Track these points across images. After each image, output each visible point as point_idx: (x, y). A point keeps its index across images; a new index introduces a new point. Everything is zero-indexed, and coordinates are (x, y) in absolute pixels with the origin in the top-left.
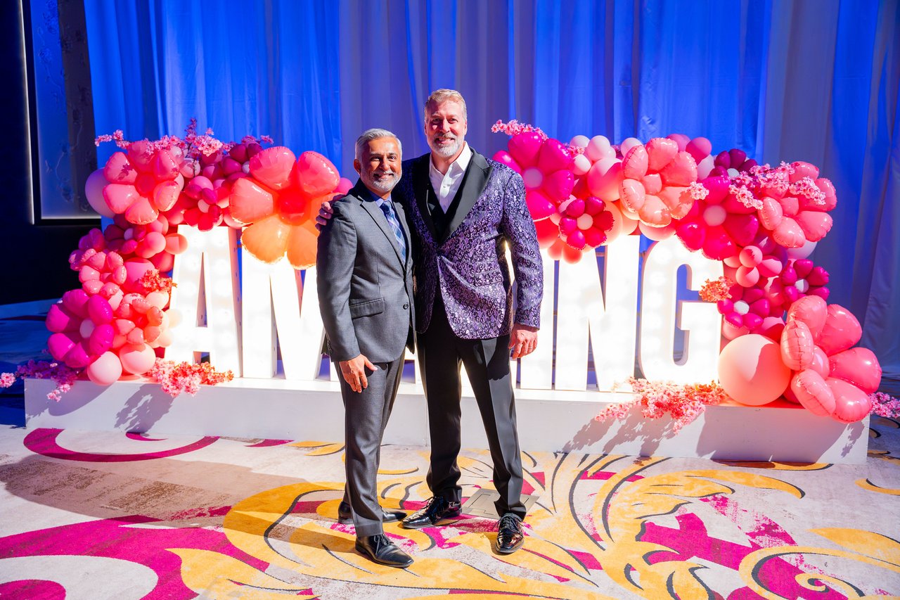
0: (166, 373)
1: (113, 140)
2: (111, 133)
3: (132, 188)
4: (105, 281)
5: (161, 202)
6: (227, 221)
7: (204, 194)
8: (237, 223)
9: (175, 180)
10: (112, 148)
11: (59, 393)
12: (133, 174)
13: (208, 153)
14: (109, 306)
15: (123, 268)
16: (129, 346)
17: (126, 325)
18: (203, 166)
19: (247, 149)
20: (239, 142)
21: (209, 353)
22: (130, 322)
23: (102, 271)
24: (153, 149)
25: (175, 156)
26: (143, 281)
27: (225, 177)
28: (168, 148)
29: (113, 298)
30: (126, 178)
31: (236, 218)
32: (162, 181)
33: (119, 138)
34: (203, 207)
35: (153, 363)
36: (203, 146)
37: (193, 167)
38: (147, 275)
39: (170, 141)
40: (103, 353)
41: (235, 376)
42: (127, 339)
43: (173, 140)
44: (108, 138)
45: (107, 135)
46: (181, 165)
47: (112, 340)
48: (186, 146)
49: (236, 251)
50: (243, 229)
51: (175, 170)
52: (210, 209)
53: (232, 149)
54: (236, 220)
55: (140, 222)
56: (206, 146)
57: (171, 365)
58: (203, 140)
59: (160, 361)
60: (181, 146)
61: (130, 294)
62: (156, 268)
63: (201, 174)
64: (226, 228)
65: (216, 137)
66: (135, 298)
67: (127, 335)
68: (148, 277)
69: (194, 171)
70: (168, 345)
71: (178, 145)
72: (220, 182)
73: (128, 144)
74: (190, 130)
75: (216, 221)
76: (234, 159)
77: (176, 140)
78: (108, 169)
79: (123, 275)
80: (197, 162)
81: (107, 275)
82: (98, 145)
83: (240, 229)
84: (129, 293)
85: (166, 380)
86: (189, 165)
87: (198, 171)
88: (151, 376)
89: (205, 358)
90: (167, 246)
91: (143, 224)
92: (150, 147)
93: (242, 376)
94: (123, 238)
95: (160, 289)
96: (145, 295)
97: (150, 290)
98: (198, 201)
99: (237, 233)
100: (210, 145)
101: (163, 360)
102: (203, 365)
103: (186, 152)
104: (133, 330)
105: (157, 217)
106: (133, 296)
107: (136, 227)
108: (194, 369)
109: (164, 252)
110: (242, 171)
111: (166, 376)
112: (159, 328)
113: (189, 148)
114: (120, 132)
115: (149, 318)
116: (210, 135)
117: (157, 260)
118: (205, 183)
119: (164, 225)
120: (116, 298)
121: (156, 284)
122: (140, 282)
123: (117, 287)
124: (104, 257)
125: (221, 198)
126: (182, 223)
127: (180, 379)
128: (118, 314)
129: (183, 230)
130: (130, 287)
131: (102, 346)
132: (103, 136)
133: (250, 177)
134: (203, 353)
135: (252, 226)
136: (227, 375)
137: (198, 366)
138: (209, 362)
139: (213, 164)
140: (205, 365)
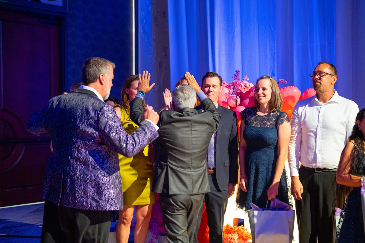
13: (245, 91)
18: (242, 100)
25: (225, 93)
36: (241, 86)
37: (236, 100)
43: (224, 84)
46: (228, 99)
48: (232, 87)
56: (243, 87)
58: (242, 83)
60: (229, 87)
63: (241, 104)
65: (249, 81)
69: (236, 103)
71: (227, 87)
74: (235, 77)
77: (226, 83)
80: (238, 97)
86: (233, 99)
87: (238, 103)
89: (241, 222)
100: (246, 86)
103: (232, 91)
108: (234, 229)
113: (234, 89)
116: (247, 80)
134: (240, 219)
137: (237, 227)
138: (244, 226)
139: (248, 98)
140: (241, 227)
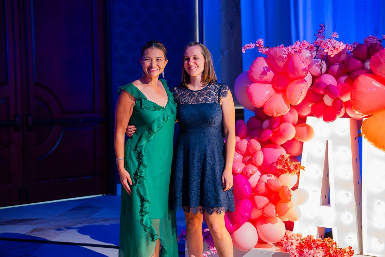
0: (294, 244)
1: (256, 46)
2: (254, 42)
3: (269, 86)
4: (246, 163)
5: (292, 98)
6: (349, 113)
7: (329, 90)
8: (358, 114)
9: (304, 79)
10: (255, 54)
11: (210, 254)
12: (270, 75)
13: (332, 54)
14: (249, 184)
15: (261, 152)
16: (264, 219)
17: (262, 201)
18: (328, 67)
19: (368, 48)
20: (362, 42)
21: (331, 229)
22: (265, 198)
23: (244, 155)
24: (287, 53)
25: (305, 57)
26: (277, 163)
27: (348, 74)
28: (299, 52)
29: (252, 176)
30: (265, 78)
31: (357, 110)
32: (293, 80)
33: (260, 45)
34: (328, 101)
35: (284, 235)
36: (328, 48)
37: (320, 66)
38: (280, 158)
39: (301, 45)
40: (243, 223)
41: (355, 252)
42: (263, 212)
43: (304, 45)
44: (252, 46)
45: (251, 43)
46: (310, 66)
47: (250, 212)
48: (315, 49)
49: (357, 139)
50: (364, 119)
51: (305, 70)
52: (333, 103)
53: (355, 49)
54: (357, 112)
55: (275, 115)
56: (331, 48)
57: (299, 238)
58: (329, 43)
59: (290, 233)
60: (310, 49)
61: (266, 175)
62: (287, 153)
63: (327, 72)
64: (348, 120)
65: (340, 40)
66: (269, 178)
67: (263, 209)
68: (281, 160)
69: (321, 70)
70: (296, 220)
71: (307, 49)
72: (343, 79)
73: (267, 49)
74: (319, 34)
75: (339, 113)
76: (356, 58)
77: (306, 44)
78: (251, 71)
79: (260, 158)
80: (324, 62)
81: (249, 157)
82: (244, 52)
83: (361, 120)
84: (265, 173)
85: (293, 249)
86: (316, 65)
87: (324, 70)
88: (282, 245)
89: (327, 233)
90: (297, 134)
91: (277, 116)
92: (285, 52)
93: (361, 253)
94: (261, 127)
95: (290, 171)
96: (278, 175)
97: (283, 172)
98: (322, 96)
99: (358, 124)
100: (334, 47)
101: (291, 233)
102: (326, 239)
103: (314, 54)
104: (267, 205)
105: (289, 110)
106: (268, 176)
107: (271, 118)
108: (317, 242)
109: (294, 139)
110: (363, 68)
111: (294, 247)
112: (289, 205)
113: (317, 50)
114: (261, 40)
115: (281, 196)
116: (335, 38)
117: (287, 146)
118: (330, 80)
119: (295, 117)
120: (255, 177)
121: (287, 167)
122: (274, 165)
123: (255, 169)
124: (247, 143)
125: (344, 93)
126: (309, 115)
127: (306, 250)
128: (255, 191)
129: (311, 121)
130: (265, 169)
131: (243, 217)
132: (248, 45)
133: (371, 73)
134: (326, 229)
135: (371, 117)
136: (347, 250)
137: (322, 240)
138: (332, 238)
139: (338, 63)
140: (328, 240)
